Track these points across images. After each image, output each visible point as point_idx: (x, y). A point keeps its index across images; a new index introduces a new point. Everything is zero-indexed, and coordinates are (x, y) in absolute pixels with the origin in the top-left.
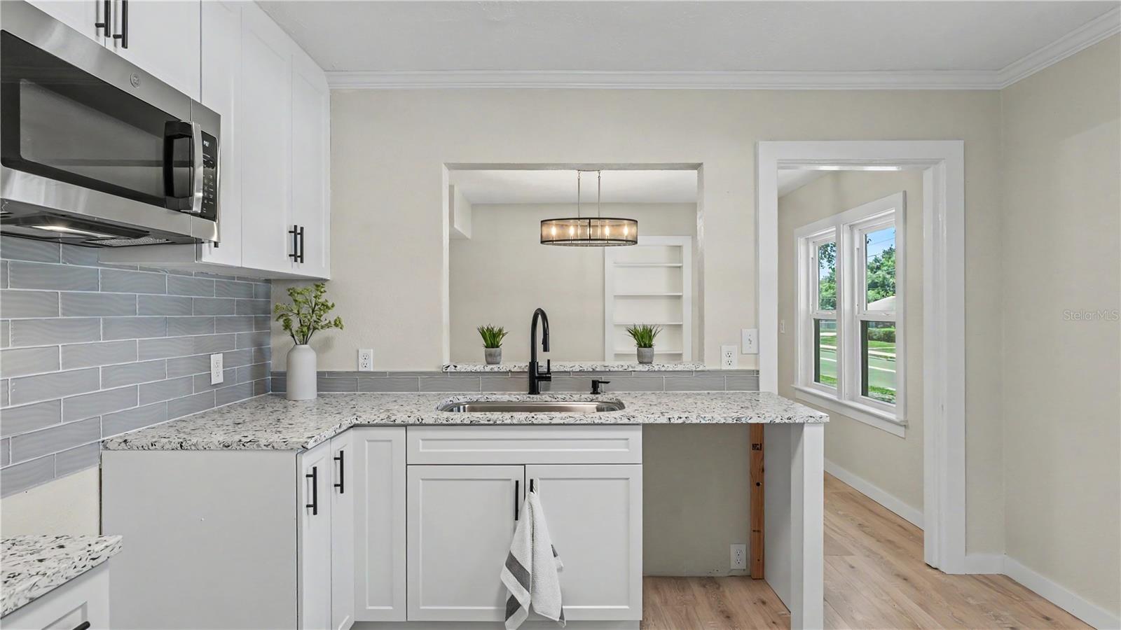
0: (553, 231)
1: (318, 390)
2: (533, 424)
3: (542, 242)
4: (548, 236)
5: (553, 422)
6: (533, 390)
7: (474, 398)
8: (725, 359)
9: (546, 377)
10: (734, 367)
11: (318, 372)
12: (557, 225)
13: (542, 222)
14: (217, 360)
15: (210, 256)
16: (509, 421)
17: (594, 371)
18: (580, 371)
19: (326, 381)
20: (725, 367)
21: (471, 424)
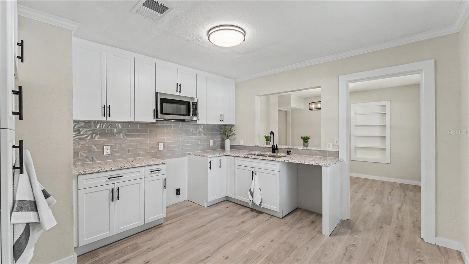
0: (313, 106)
1: (231, 149)
2: (255, 158)
3: (310, 110)
4: (311, 108)
5: (260, 158)
6: (273, 152)
7: (260, 153)
8: (328, 147)
9: (277, 149)
10: (331, 150)
11: (231, 145)
12: (314, 104)
13: (310, 103)
14: (211, 141)
15: (198, 122)
16: (251, 157)
17: (289, 148)
18: (285, 148)
19: (232, 147)
20: (328, 150)
21: (245, 157)
